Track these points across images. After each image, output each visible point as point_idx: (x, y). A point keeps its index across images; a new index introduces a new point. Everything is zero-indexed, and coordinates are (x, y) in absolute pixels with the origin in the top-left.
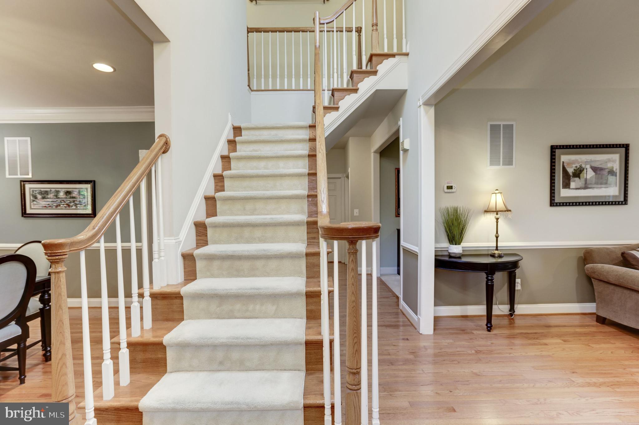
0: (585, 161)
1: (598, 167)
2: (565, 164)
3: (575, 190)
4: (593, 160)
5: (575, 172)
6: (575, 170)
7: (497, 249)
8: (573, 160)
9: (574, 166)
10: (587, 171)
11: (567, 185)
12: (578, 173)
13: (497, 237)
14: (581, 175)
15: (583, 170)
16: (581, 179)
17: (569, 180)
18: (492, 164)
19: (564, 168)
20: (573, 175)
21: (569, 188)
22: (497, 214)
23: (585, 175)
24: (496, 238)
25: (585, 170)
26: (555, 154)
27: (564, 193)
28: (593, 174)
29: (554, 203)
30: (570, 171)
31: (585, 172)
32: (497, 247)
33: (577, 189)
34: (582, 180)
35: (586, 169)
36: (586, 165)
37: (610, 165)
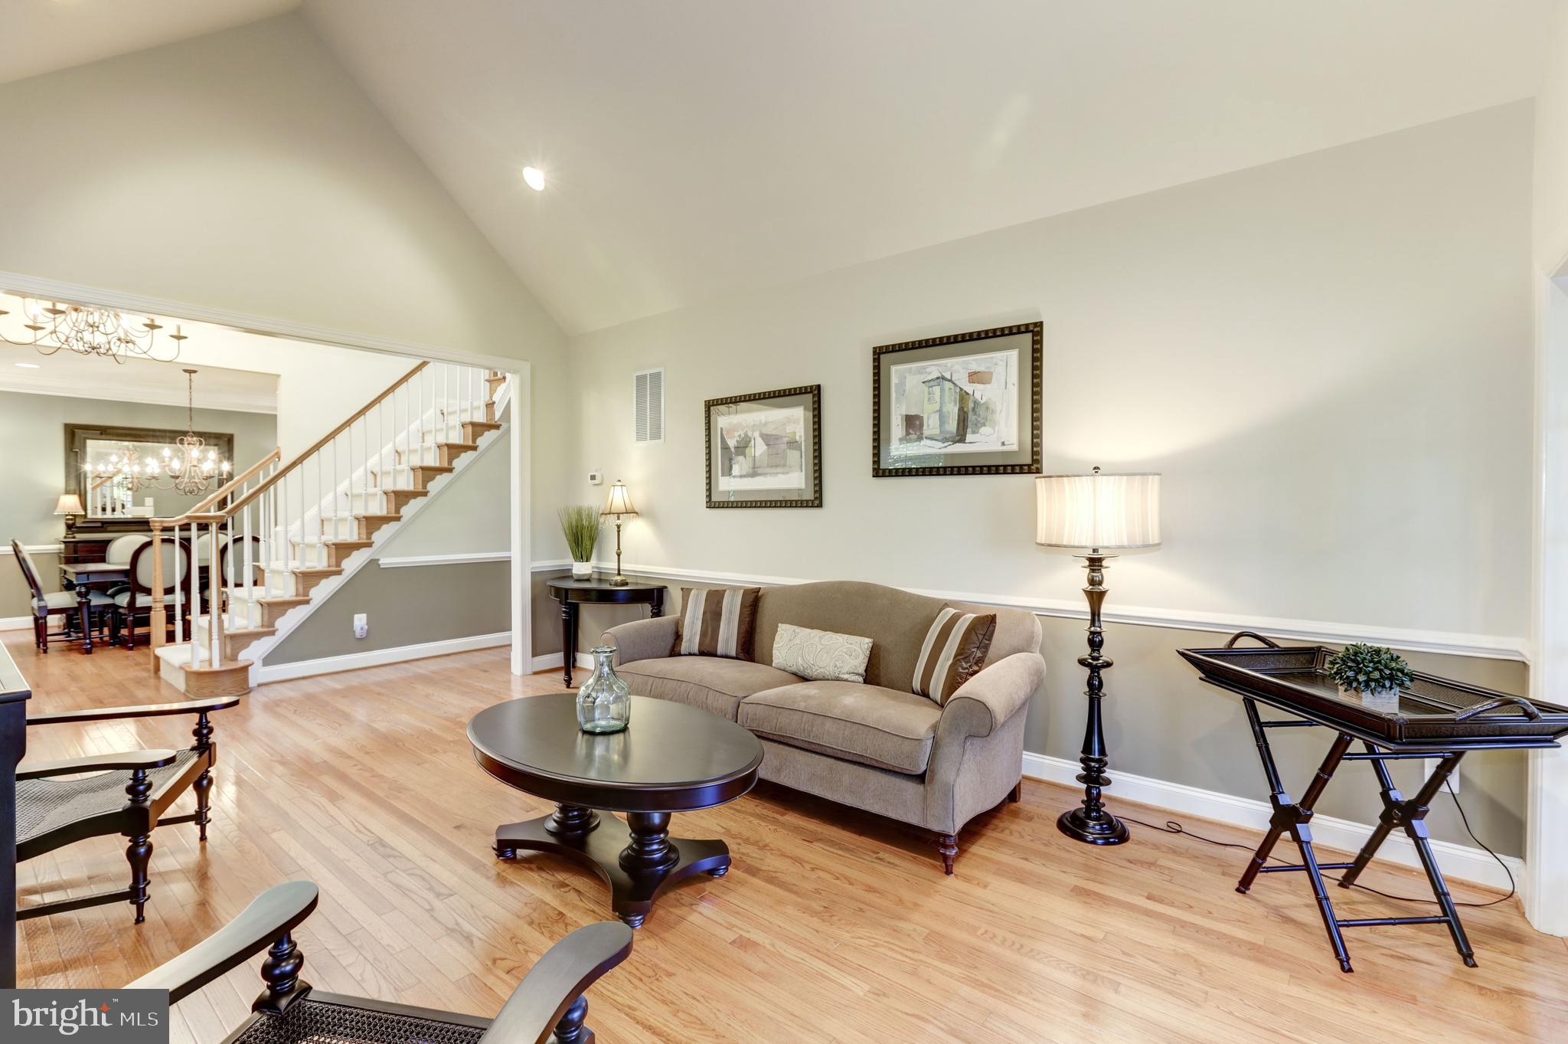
0: (752, 424)
1: (771, 434)
2: (725, 433)
3: (739, 479)
4: (762, 422)
5: (738, 446)
6: (737, 441)
7: (619, 573)
8: (737, 424)
9: (737, 434)
10: (755, 443)
11: (728, 471)
12: (742, 448)
13: (619, 554)
14: (747, 451)
15: (750, 441)
16: (747, 458)
17: (731, 462)
18: (638, 439)
19: (723, 439)
20: (736, 451)
21: (732, 475)
22: (618, 519)
23: (753, 449)
25: (752, 442)
26: (711, 415)
27: (727, 485)
28: (765, 448)
29: (712, 504)
30: (732, 443)
31: (753, 446)
32: (619, 570)
33: (741, 476)
34: (749, 459)
35: (754, 439)
36: (753, 431)
37: (789, 429)
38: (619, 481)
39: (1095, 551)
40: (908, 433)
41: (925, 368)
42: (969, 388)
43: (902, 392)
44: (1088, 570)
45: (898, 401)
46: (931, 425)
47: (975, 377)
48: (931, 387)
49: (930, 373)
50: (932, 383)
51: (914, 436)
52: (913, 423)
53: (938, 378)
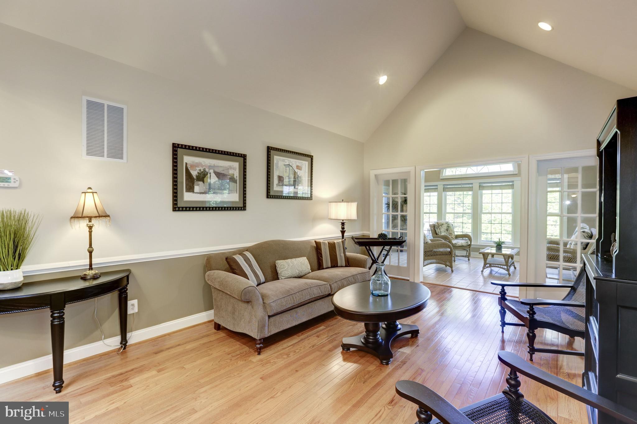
0: (209, 165)
1: (220, 172)
2: (189, 166)
3: (199, 195)
4: (216, 165)
5: (199, 175)
6: (198, 173)
7: (91, 268)
8: (197, 163)
9: (198, 169)
10: (210, 176)
11: (190, 189)
12: (202, 177)
13: (91, 253)
14: (205, 179)
15: (207, 174)
16: (205, 183)
17: (193, 184)
18: (89, 153)
19: (187, 170)
20: (196, 178)
21: (193, 192)
22: (90, 221)
23: (209, 179)
24: (88, 254)
25: (209, 175)
26: (176, 153)
27: (188, 197)
28: (217, 179)
29: (176, 208)
30: (194, 173)
31: (209, 177)
32: (91, 265)
33: (201, 193)
34: (207, 184)
35: (210, 173)
36: (209, 169)
37: (231, 172)
38: (90, 188)
39: (343, 221)
40: (279, 183)
41: (285, 160)
42: (296, 170)
43: (277, 167)
44: (341, 226)
45: (276, 170)
46: (286, 180)
47: (298, 167)
48: (287, 167)
49: (286, 162)
50: (286, 166)
51: (281, 184)
52: (280, 179)
53: (288, 165)
